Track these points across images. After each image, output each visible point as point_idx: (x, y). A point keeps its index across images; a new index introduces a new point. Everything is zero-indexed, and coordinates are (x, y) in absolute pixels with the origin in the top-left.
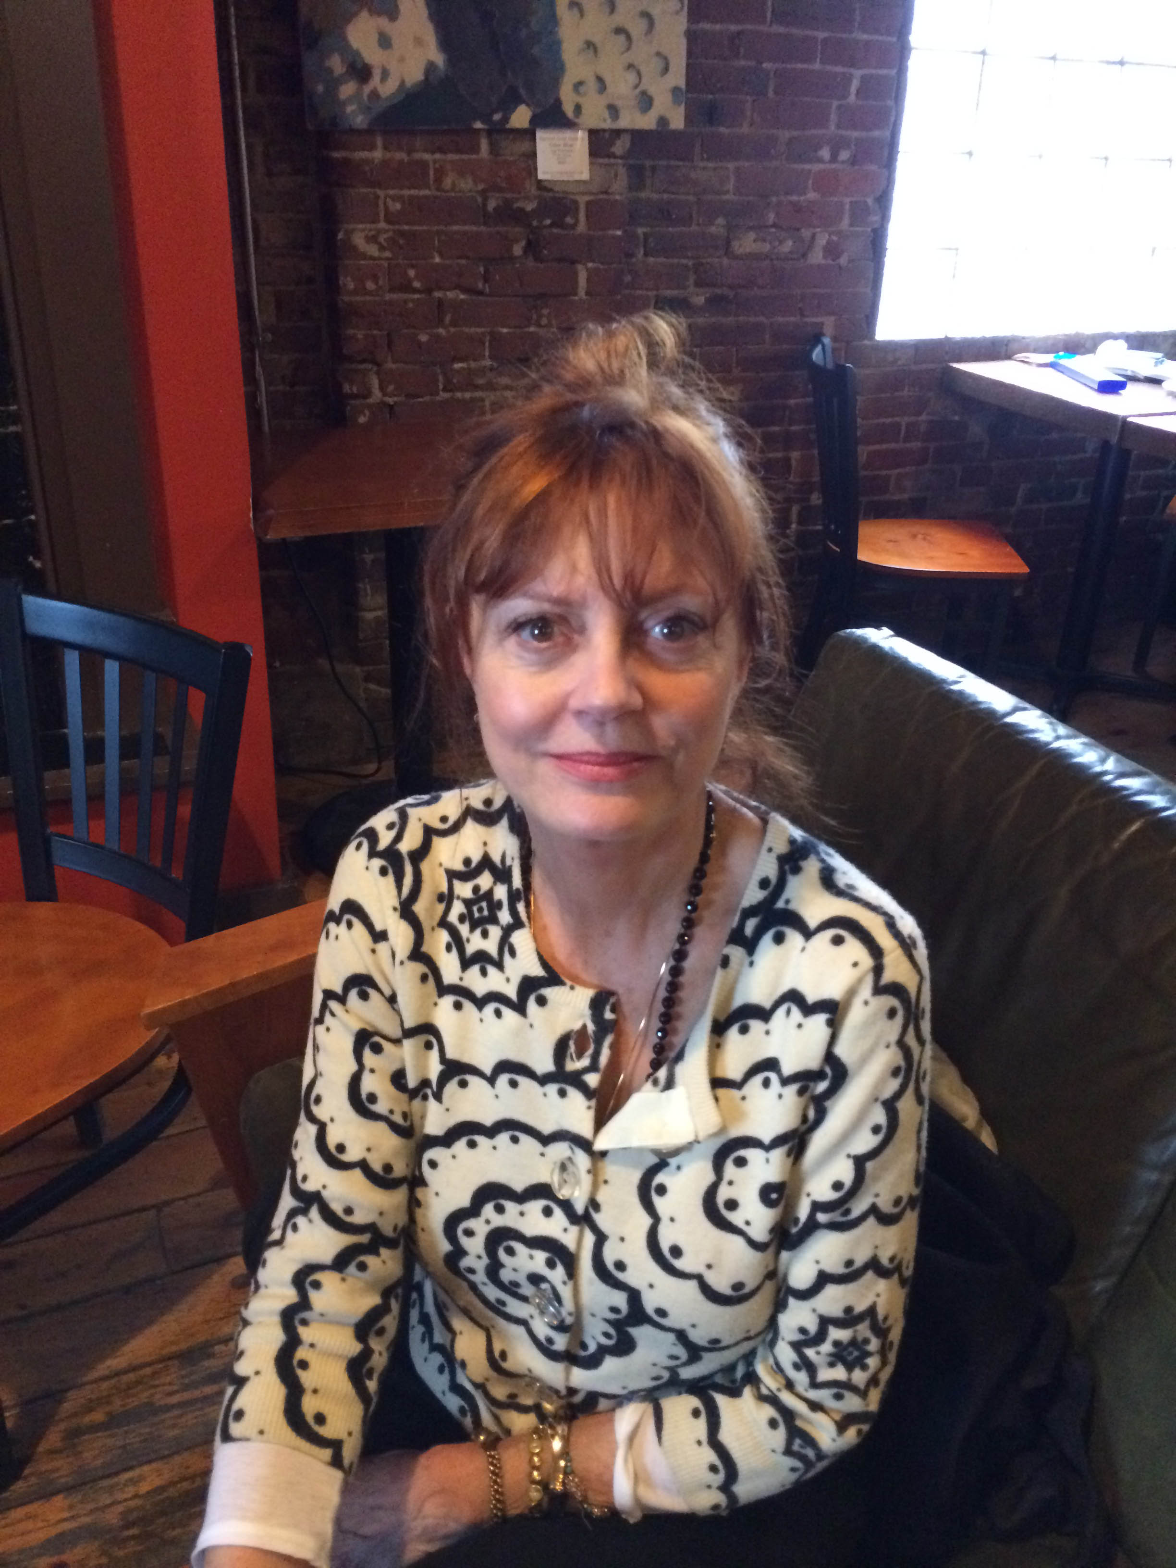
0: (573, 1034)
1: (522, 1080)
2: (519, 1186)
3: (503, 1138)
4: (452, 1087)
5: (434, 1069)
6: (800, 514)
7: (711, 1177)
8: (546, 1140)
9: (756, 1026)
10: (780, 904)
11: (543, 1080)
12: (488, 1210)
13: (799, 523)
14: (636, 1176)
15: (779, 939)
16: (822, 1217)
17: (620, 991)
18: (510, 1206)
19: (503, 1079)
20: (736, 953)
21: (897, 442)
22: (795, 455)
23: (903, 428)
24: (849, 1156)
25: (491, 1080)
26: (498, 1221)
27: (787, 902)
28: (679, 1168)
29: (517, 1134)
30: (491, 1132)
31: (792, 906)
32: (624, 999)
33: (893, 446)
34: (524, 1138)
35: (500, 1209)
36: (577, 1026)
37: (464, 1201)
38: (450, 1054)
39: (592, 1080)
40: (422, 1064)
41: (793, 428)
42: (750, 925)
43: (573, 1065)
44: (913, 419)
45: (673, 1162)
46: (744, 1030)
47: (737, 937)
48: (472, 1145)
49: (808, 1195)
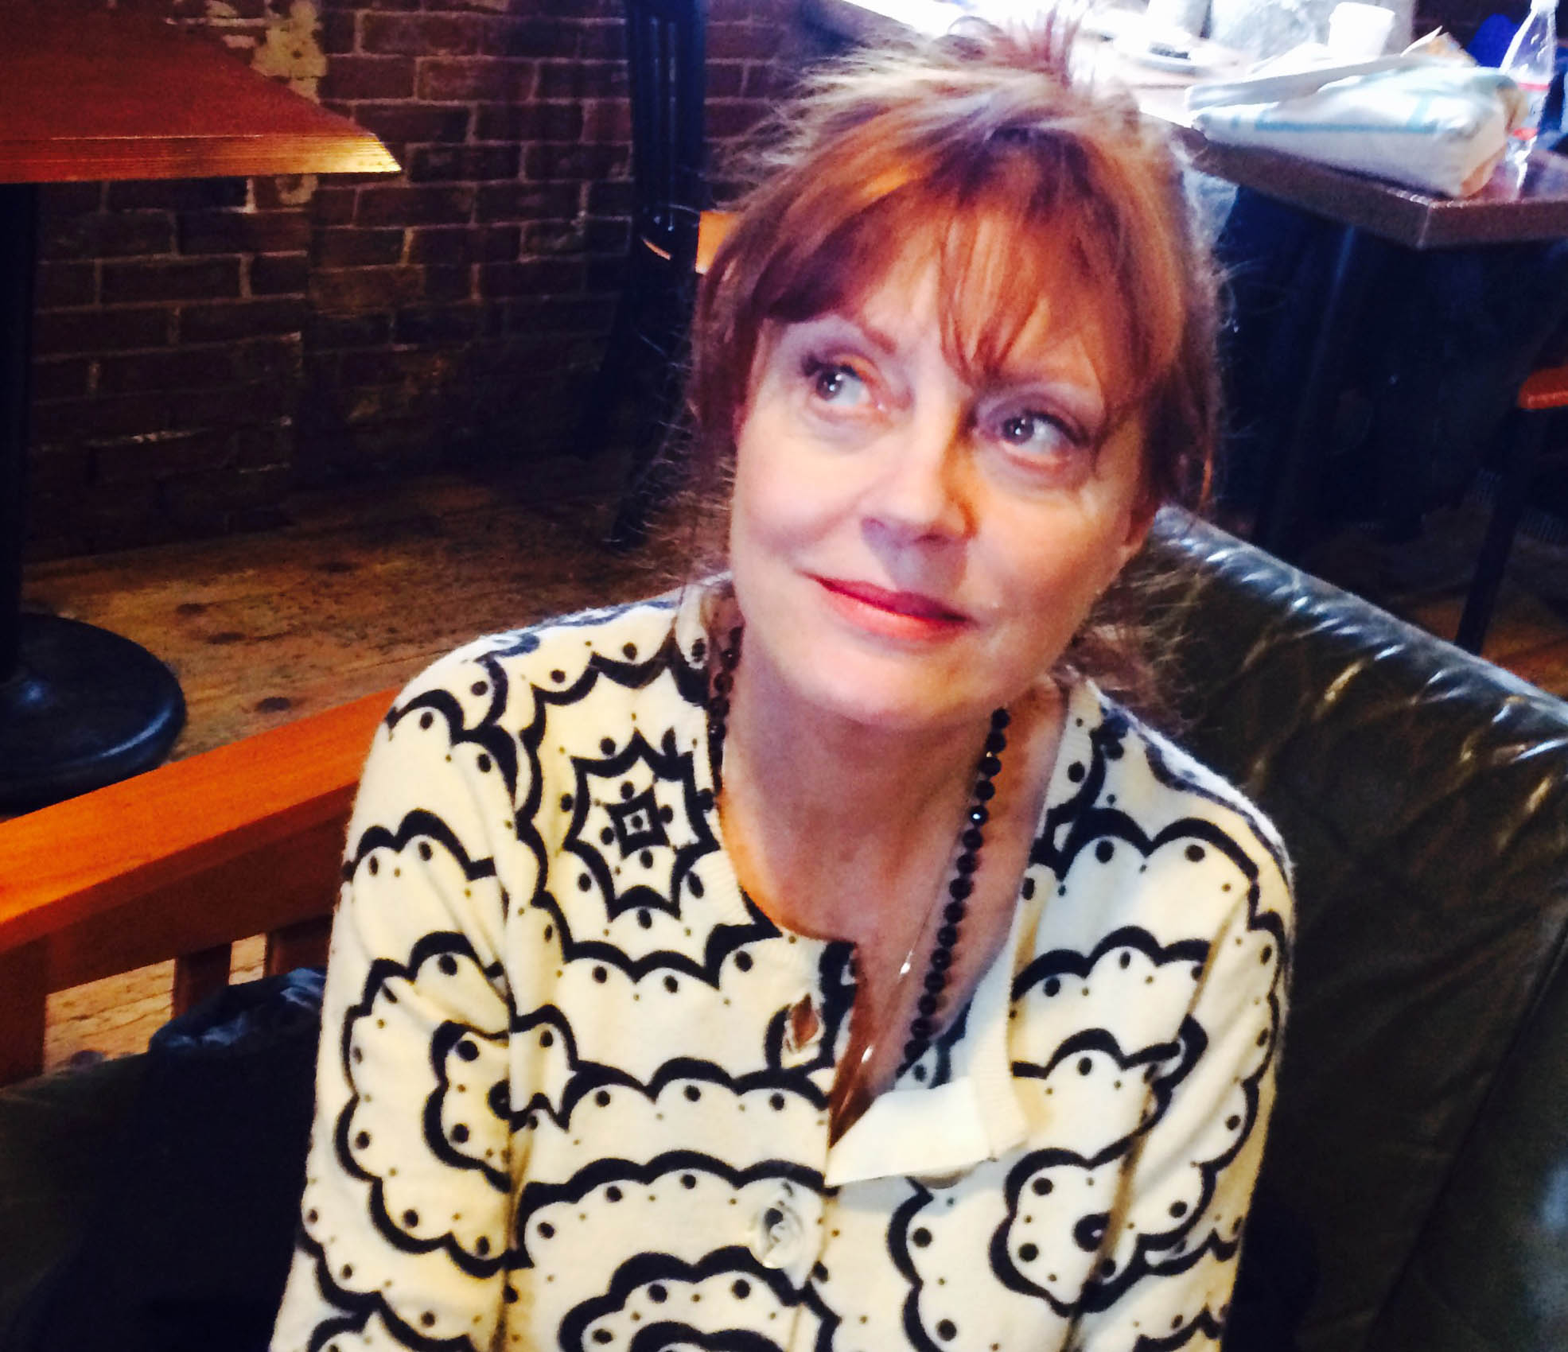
0: (790, 1010)
1: (706, 1087)
2: (692, 1256)
3: (670, 1181)
4: (586, 1104)
5: (555, 1077)
6: (593, 194)
7: (1001, 1212)
8: (739, 1178)
9: (1069, 982)
10: (1101, 803)
11: (742, 1085)
12: (639, 1297)
13: (591, 209)
14: (882, 1222)
15: (1105, 854)
16: (1153, 1257)
17: (862, 940)
18: (677, 1289)
19: (675, 1089)
20: (1042, 875)
21: (734, 92)
22: (589, 103)
23: (745, 75)
24: (1194, 1164)
25: (652, 1091)
26: (655, 1313)
27: (1112, 799)
28: (951, 1202)
29: (693, 1172)
30: (647, 1173)
31: (1120, 805)
32: (867, 952)
33: (728, 100)
34: (704, 1178)
35: (659, 1295)
36: (796, 999)
37: (598, 1286)
38: (585, 1054)
39: (824, 1079)
40: (537, 1072)
41: (588, 62)
42: (1062, 833)
43: (791, 1059)
44: (758, 62)
45: (940, 1195)
46: (1052, 989)
47: (1043, 852)
48: (614, 1195)
49: (1131, 1226)
